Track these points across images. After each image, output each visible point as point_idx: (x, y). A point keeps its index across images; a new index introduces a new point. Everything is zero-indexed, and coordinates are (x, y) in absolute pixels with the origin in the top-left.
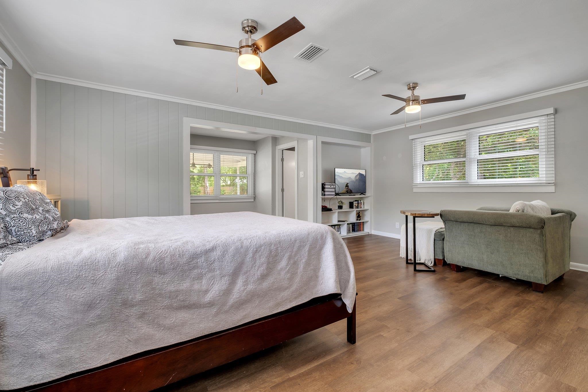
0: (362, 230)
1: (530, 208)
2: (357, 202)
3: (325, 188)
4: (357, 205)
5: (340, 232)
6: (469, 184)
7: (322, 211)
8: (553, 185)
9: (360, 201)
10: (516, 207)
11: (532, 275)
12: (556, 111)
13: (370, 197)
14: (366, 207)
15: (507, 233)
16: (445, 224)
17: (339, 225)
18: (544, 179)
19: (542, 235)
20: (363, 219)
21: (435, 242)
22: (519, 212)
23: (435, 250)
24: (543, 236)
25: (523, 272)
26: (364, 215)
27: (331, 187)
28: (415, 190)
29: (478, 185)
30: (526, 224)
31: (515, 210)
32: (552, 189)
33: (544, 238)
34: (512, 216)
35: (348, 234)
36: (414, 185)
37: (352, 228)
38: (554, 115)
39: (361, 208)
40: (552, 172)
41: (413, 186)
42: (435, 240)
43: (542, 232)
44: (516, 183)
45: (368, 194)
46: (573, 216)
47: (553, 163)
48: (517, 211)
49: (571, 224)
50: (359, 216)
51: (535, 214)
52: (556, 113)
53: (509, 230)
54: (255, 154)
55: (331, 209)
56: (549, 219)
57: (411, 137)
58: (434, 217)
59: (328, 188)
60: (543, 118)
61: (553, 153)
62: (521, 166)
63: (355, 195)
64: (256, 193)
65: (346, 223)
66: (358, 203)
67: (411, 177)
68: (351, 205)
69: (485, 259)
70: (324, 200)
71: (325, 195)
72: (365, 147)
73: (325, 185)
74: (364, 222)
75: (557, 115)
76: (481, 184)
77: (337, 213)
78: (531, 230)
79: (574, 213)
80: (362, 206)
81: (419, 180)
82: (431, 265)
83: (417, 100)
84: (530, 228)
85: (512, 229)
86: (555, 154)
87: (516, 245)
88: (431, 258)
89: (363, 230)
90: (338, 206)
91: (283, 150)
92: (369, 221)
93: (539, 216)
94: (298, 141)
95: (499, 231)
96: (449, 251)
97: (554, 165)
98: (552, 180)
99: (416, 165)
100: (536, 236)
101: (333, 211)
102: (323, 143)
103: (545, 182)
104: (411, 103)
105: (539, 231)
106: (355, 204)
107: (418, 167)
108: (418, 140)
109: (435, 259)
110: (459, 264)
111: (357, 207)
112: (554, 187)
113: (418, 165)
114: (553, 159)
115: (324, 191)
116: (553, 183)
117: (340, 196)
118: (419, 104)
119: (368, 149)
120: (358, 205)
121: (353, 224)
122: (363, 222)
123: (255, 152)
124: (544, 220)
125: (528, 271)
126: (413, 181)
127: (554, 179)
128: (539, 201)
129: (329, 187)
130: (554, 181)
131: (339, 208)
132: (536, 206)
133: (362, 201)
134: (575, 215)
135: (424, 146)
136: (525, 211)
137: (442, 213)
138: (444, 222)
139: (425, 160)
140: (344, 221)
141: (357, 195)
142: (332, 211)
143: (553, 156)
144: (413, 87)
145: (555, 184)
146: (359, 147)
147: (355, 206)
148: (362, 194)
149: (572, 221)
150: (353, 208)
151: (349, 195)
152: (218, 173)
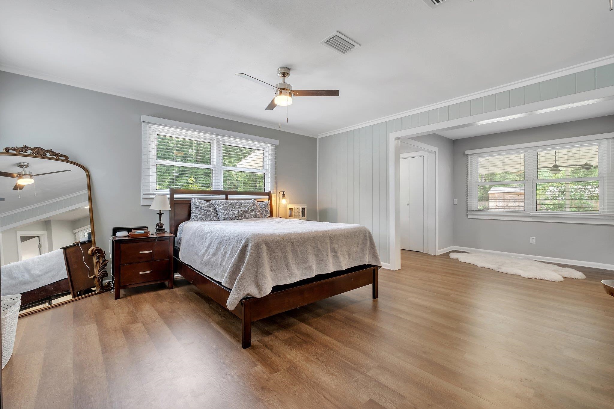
152: (531, 179)
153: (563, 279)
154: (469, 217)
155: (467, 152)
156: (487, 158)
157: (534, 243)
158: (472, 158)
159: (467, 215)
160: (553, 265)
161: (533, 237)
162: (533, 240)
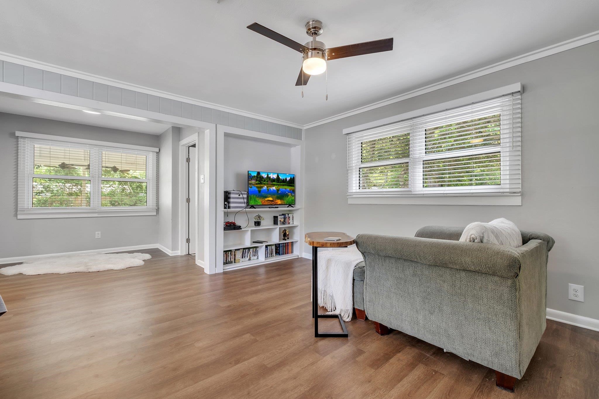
0: (290, 252)
1: (493, 235)
2: (283, 217)
3: (229, 198)
4: (282, 220)
5: (257, 257)
6: (413, 193)
7: (224, 230)
8: (519, 194)
9: (287, 215)
10: (470, 234)
11: (496, 360)
12: (524, 89)
13: (300, 210)
14: (295, 223)
15: (455, 281)
16: (365, 257)
17: (256, 247)
18: (508, 186)
19: (515, 288)
20: (292, 238)
21: (355, 284)
22: (476, 241)
23: (355, 295)
24: (517, 290)
25: (480, 353)
26: (293, 233)
27: (240, 196)
28: (350, 202)
29: (423, 194)
30: (488, 269)
31: (469, 237)
32: (517, 201)
33: (517, 293)
34: (463, 250)
35: (268, 259)
36: (348, 194)
37: (276, 249)
38: (521, 95)
39: (289, 223)
40: (517, 177)
41: (348, 196)
42: (354, 280)
43: (514, 283)
44: (471, 191)
45: (298, 206)
46: (551, 242)
47: (520, 163)
48: (471, 239)
49: (548, 256)
50: (285, 235)
51: (502, 248)
52: (523, 92)
53: (458, 276)
54: (157, 153)
55: (240, 226)
56: (523, 255)
57: (345, 131)
58: (347, 247)
59: (234, 198)
60: (506, 99)
61: (520, 148)
62: (476, 178)
63: (278, 208)
64: (160, 204)
65: (264, 244)
66: (285, 218)
67: (346, 183)
68: (275, 220)
69: (421, 322)
70: (226, 214)
71: (229, 207)
72: (295, 146)
73: (229, 193)
74: (293, 242)
75: (525, 95)
76: (427, 193)
77: (249, 233)
78: (496, 278)
79: (552, 239)
80: (291, 221)
81: (354, 188)
82: (347, 320)
83: (320, 50)
84: (494, 274)
85: (463, 274)
86: (522, 151)
87: (469, 303)
88: (349, 309)
89: (292, 252)
90: (255, 222)
91: (189, 147)
92: (299, 241)
93: (509, 253)
94: (198, 133)
95: (442, 276)
96: (369, 302)
97: (521, 166)
98: (518, 188)
99: (351, 168)
100: (504, 289)
101: (243, 229)
102: (227, 135)
103: (508, 190)
104: (310, 54)
105: (509, 282)
106: (280, 219)
107: (354, 171)
108: (354, 135)
109: (354, 309)
110: (385, 324)
111: (284, 223)
112: (521, 198)
113: (354, 168)
114: (520, 158)
115: (229, 203)
116: (520, 192)
117: (255, 208)
118: (323, 56)
119: (299, 148)
120: (284, 221)
121: (277, 246)
122: (291, 242)
123: (157, 150)
124: (519, 262)
125: (489, 353)
126: (348, 189)
127: (520, 186)
128: (502, 219)
129: (237, 196)
130: (520, 190)
131: (255, 225)
132: (502, 231)
133: (290, 215)
134: (553, 242)
135: (362, 143)
136: (485, 241)
137: (358, 240)
138: (363, 254)
139: (362, 161)
140: (261, 242)
141: (280, 208)
142: (241, 229)
143: (520, 153)
144: (313, 28)
145: (522, 194)
146: (289, 145)
147: (280, 221)
148: (290, 205)
149: (549, 251)
150: (277, 224)
151: (269, 208)
152: (97, 176)
153: (143, 263)
154: (19, 217)
155: (18, 134)
156: (48, 147)
157: (100, 237)
158: (25, 142)
159: (16, 215)
160: (124, 253)
161: (98, 232)
162: (98, 235)
